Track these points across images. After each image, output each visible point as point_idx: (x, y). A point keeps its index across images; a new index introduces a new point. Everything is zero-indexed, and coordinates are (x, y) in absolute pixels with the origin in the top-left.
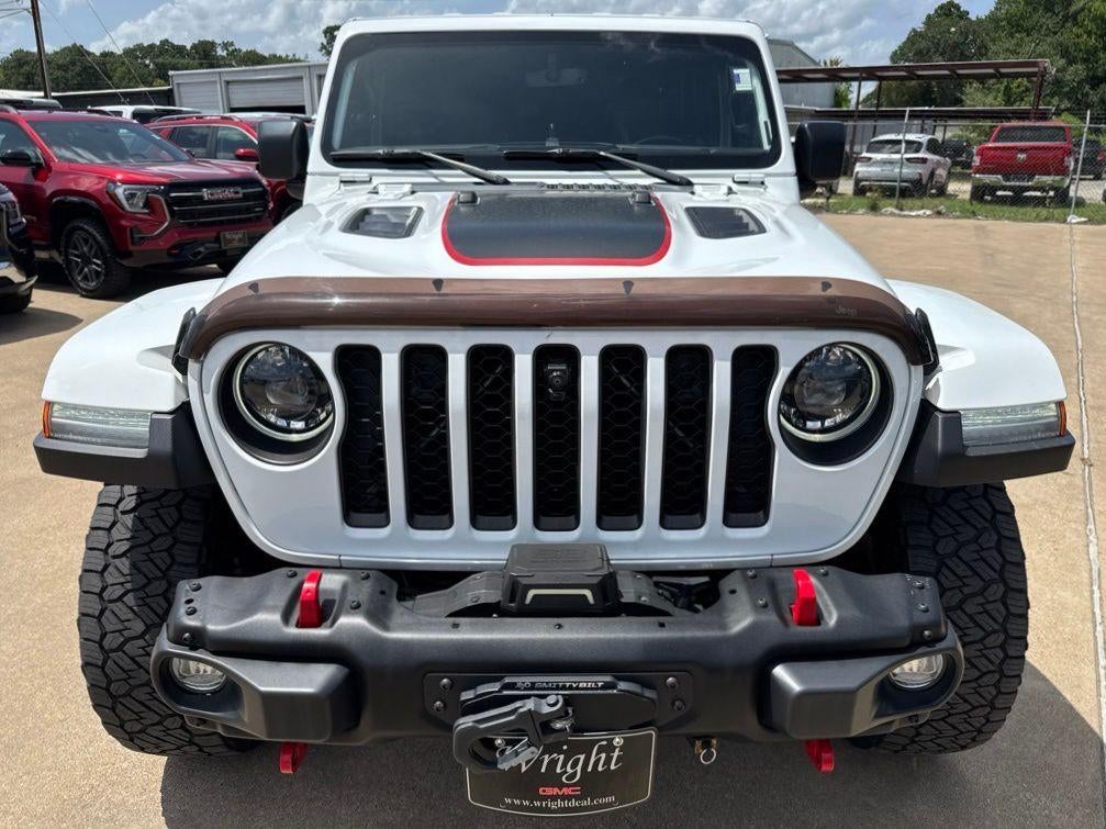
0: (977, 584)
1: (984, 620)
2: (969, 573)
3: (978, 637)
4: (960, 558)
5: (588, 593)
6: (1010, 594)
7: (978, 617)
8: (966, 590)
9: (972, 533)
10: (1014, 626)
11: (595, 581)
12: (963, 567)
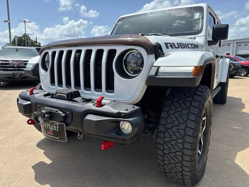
0: (177, 123)
1: (177, 134)
2: (176, 120)
3: (175, 139)
4: (175, 116)
5: (65, 95)
6: (187, 128)
7: (176, 133)
8: (174, 124)
9: (181, 109)
10: (187, 138)
11: (67, 93)
12: (175, 118)
